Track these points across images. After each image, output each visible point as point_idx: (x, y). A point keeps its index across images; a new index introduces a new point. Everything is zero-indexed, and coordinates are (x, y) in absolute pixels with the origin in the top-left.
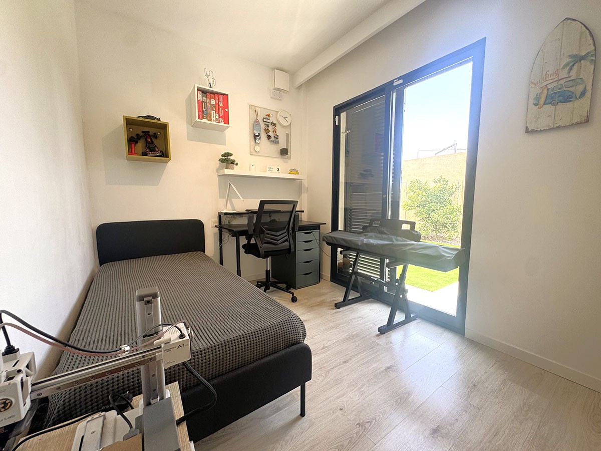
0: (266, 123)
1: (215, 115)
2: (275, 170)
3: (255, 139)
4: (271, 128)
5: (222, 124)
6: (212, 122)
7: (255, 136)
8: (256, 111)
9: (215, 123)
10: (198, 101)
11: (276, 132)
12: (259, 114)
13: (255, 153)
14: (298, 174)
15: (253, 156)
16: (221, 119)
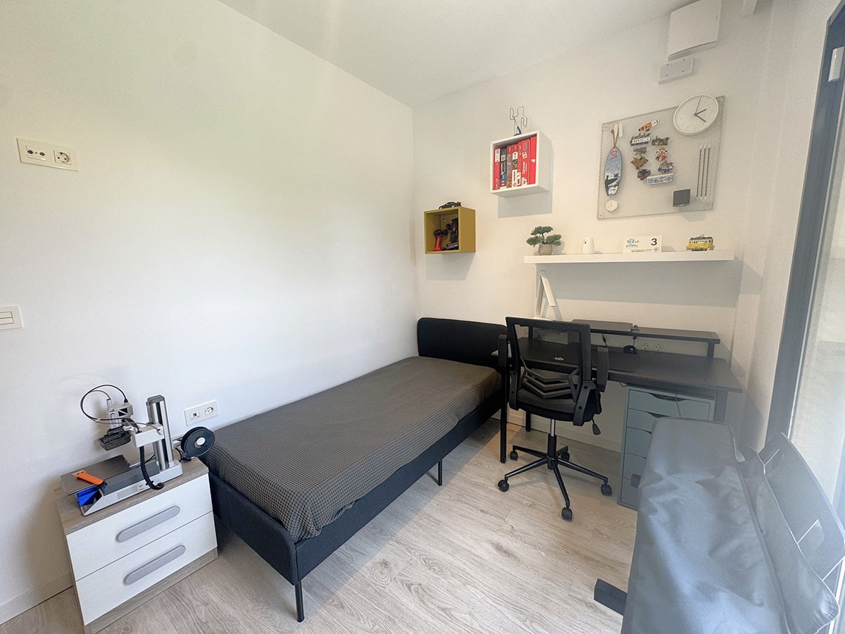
0: (639, 147)
1: (516, 175)
2: (645, 243)
3: (607, 190)
4: (652, 153)
5: (525, 186)
6: (513, 188)
7: (608, 183)
8: (613, 132)
9: (517, 188)
10: (494, 163)
11: (664, 157)
12: (621, 135)
13: (607, 215)
14: (712, 248)
15: (604, 222)
16: (524, 179)
